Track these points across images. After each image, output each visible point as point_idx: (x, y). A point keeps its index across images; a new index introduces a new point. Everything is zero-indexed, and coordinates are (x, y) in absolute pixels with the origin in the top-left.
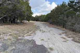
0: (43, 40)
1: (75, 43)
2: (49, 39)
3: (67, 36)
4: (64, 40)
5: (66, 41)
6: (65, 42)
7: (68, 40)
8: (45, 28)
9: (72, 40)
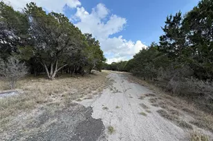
0: (106, 108)
1: (162, 118)
2: (117, 107)
3: (152, 101)
4: (144, 111)
5: (146, 113)
6: (142, 116)
7: (149, 112)
8: (122, 84)
9: (158, 112)
